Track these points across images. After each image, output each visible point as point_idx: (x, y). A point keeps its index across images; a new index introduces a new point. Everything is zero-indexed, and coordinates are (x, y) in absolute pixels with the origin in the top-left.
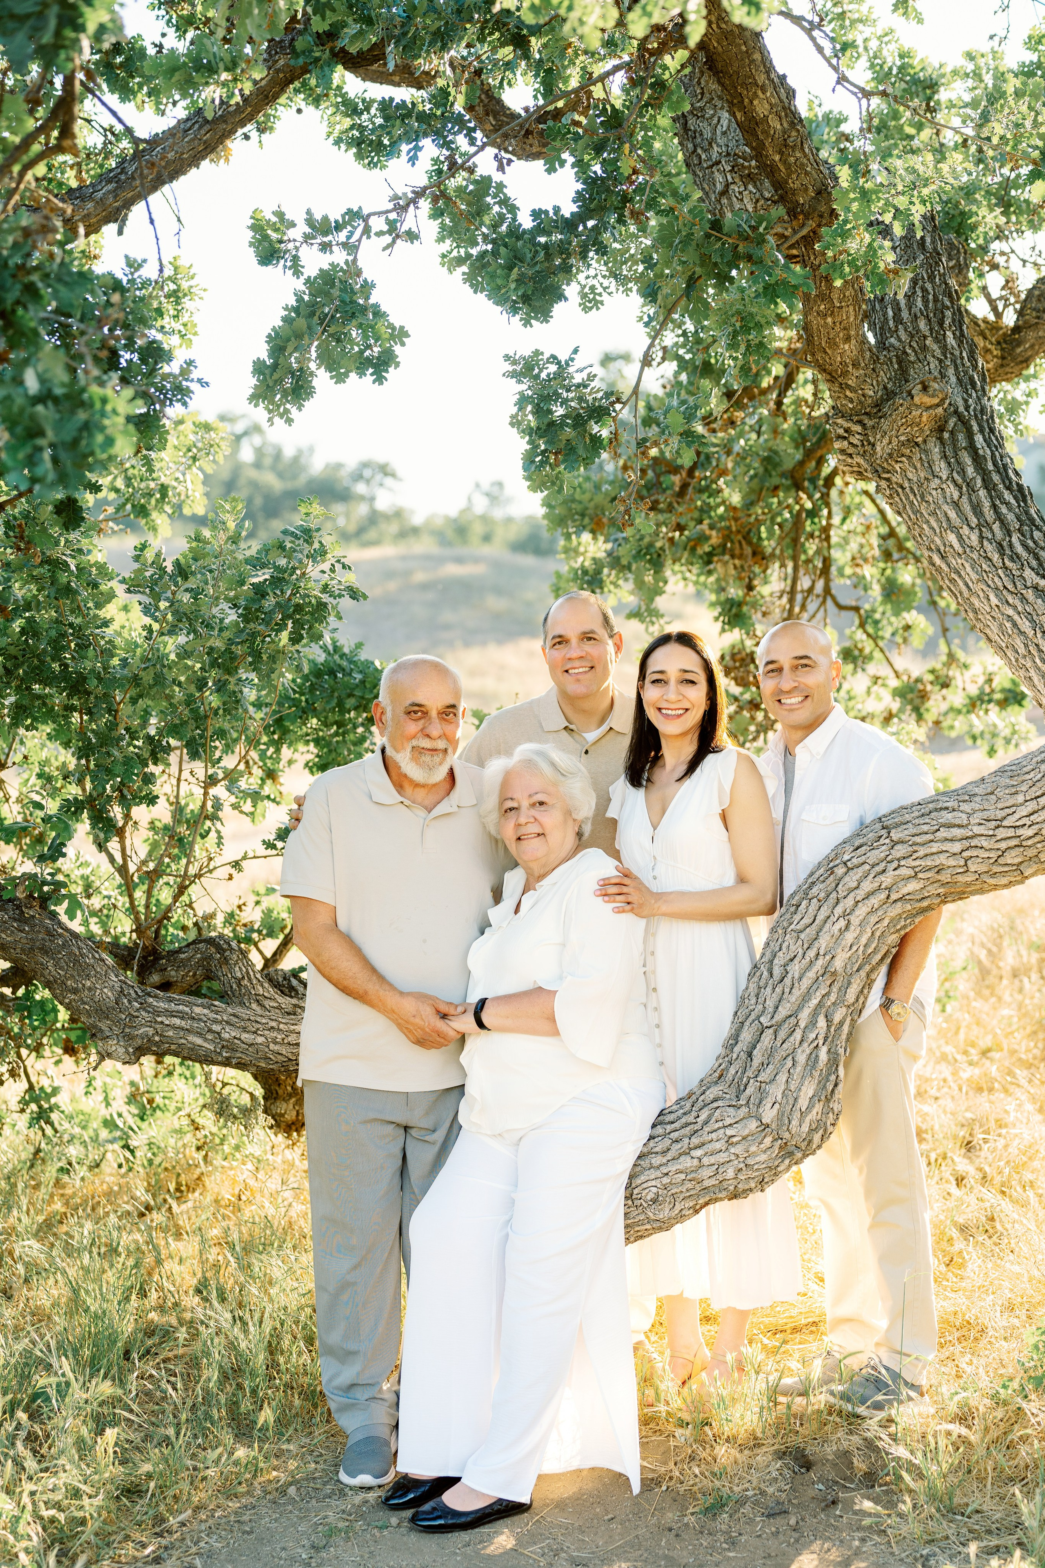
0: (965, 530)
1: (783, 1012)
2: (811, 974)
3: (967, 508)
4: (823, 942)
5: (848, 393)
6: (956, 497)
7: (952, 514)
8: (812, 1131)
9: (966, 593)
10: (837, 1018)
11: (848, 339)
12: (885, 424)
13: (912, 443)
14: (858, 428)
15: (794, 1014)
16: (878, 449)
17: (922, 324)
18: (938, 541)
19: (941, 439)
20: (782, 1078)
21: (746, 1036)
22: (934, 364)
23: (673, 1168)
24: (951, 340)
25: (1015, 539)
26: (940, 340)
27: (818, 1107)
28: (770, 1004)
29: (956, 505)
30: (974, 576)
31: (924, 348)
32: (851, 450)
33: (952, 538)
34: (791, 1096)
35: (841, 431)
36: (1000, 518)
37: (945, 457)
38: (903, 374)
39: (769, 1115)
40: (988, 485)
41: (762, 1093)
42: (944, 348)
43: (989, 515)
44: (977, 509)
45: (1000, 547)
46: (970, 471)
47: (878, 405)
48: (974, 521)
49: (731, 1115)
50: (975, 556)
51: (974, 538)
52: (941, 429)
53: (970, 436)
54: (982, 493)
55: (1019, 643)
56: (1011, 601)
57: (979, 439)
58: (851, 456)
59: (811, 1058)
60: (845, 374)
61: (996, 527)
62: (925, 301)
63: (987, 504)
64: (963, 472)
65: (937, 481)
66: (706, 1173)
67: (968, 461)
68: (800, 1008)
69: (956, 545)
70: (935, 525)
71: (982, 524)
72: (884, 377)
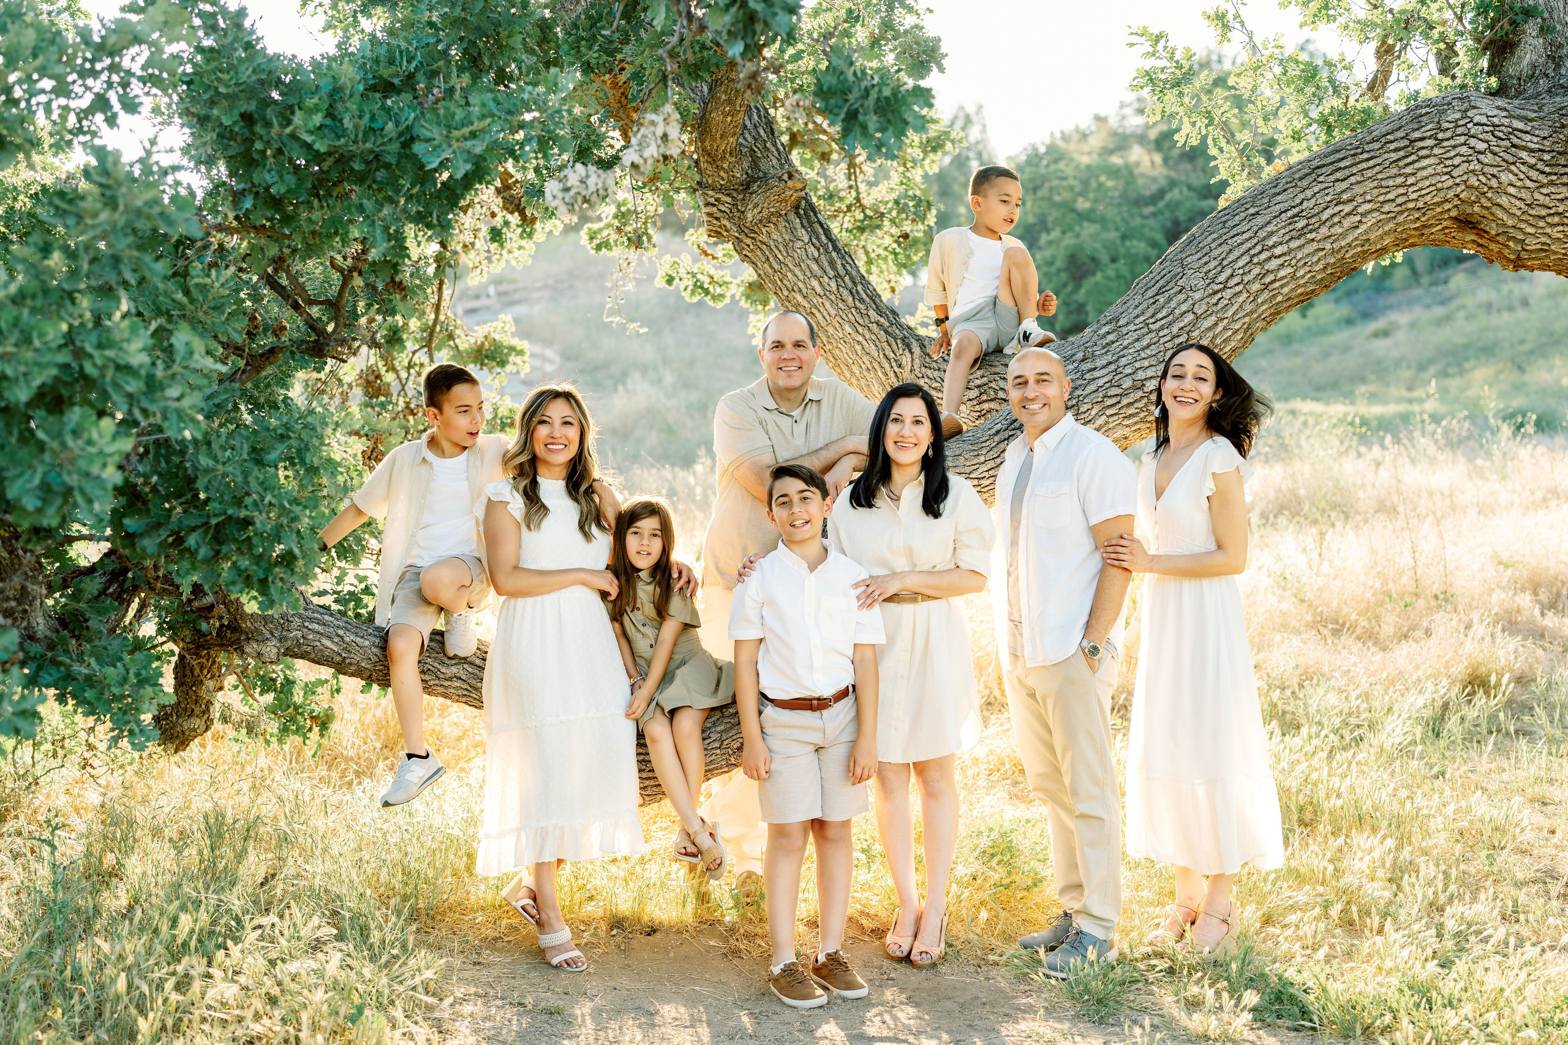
0: (826, 279)
3: (826, 264)
5: (722, 173)
6: (816, 254)
7: (815, 267)
9: (823, 323)
12: (755, 199)
13: (778, 214)
14: (729, 200)
16: (749, 216)
17: (762, 132)
18: (801, 285)
19: (797, 214)
22: (775, 161)
25: (860, 288)
26: (775, 145)
29: (816, 260)
30: (833, 312)
31: (766, 148)
32: (719, 215)
33: (815, 283)
35: (712, 200)
37: (803, 226)
38: (754, 164)
40: (836, 249)
43: (842, 272)
44: (832, 263)
46: (823, 238)
47: (746, 186)
48: (832, 273)
50: (833, 297)
51: (833, 284)
52: (797, 207)
54: (834, 254)
56: (860, 329)
58: (717, 219)
60: (723, 158)
61: (847, 279)
62: (759, 117)
63: (839, 262)
64: (818, 238)
65: (799, 244)
67: (821, 231)
69: (819, 289)
70: (798, 273)
71: (838, 276)
72: (746, 165)
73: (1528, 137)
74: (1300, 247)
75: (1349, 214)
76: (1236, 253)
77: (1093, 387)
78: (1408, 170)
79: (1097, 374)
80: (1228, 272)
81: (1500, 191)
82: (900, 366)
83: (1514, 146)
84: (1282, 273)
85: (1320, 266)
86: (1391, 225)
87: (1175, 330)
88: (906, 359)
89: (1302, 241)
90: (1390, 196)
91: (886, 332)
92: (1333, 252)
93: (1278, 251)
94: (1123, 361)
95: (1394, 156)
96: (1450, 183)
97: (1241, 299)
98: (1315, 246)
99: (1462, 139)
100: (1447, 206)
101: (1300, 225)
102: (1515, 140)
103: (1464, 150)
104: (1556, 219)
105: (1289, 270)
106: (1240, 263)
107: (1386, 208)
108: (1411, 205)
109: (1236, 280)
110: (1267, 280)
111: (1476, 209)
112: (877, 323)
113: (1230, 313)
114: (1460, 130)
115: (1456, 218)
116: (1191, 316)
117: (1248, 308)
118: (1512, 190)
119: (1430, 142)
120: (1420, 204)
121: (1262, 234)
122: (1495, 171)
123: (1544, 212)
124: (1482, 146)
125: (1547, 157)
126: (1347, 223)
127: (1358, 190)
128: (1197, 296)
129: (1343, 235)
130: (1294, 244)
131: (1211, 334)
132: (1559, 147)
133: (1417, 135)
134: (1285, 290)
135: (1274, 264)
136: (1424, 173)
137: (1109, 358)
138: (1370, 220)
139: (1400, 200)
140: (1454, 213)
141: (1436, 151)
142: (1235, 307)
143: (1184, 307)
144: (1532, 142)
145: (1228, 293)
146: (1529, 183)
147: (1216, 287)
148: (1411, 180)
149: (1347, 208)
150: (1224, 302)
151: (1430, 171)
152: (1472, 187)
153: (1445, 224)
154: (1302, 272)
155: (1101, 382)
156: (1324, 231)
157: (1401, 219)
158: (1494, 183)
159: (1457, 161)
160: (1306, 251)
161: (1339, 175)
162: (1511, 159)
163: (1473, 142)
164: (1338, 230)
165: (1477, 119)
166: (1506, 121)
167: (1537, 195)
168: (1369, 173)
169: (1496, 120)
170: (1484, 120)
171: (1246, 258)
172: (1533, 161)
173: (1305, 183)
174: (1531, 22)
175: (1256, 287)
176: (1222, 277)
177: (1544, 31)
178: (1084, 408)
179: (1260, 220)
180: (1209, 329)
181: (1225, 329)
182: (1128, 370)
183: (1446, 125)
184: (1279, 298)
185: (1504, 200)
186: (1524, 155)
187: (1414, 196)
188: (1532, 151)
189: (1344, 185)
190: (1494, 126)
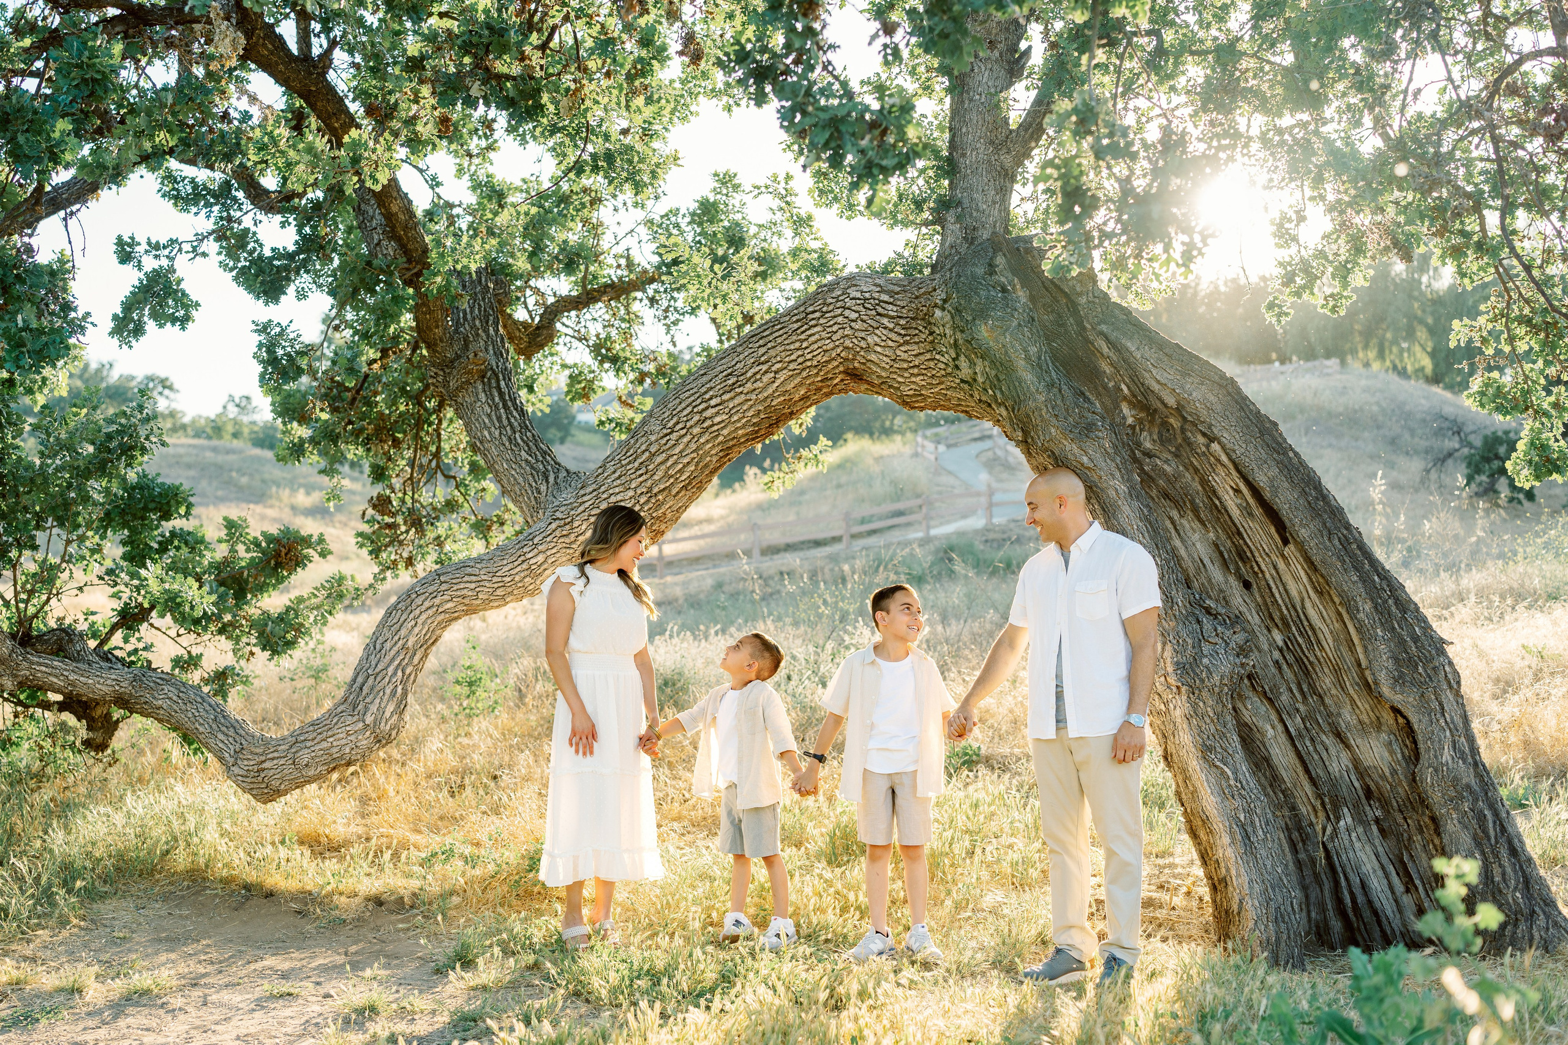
0: (493, 429)
1: (380, 667)
2: (396, 649)
3: (494, 418)
4: (403, 632)
5: (437, 354)
6: (489, 412)
7: (486, 421)
8: (391, 729)
10: (408, 671)
11: (437, 327)
12: (455, 372)
13: (468, 382)
14: (440, 373)
15: (386, 668)
16: (450, 384)
17: (477, 322)
19: (482, 382)
20: (377, 701)
21: (360, 680)
22: (482, 343)
23: (317, 748)
24: (491, 331)
25: (517, 436)
26: (486, 331)
27: (395, 717)
28: (373, 663)
29: (489, 416)
30: (496, 453)
31: (478, 335)
33: (486, 433)
34: (381, 710)
35: (433, 374)
36: (510, 424)
37: (484, 391)
38: (466, 347)
39: (369, 719)
40: (505, 406)
41: (366, 709)
42: (488, 336)
43: (505, 422)
44: (499, 419)
45: (510, 439)
46: (497, 399)
47: (452, 362)
48: (497, 425)
49: (349, 721)
50: (497, 443)
51: (497, 433)
52: (483, 377)
53: (498, 381)
54: (502, 411)
55: (517, 488)
57: (502, 383)
59: (394, 693)
60: (436, 345)
61: (508, 429)
63: (504, 417)
64: (493, 400)
65: (480, 403)
66: (334, 750)
67: (496, 394)
68: (389, 665)
71: (502, 427)
72: (456, 348)
73: (890, 307)
74: (732, 399)
75: (766, 372)
76: (683, 405)
77: (582, 508)
78: (803, 337)
79: (585, 498)
80: (675, 419)
81: (868, 349)
82: (539, 493)
83: (879, 314)
84: (717, 419)
85: (751, 413)
86: (798, 380)
87: (636, 464)
88: (543, 488)
89: (732, 394)
90: (793, 357)
91: (532, 467)
92: (758, 402)
93: (713, 402)
94: (603, 489)
95: (796, 326)
96: (831, 345)
97: (685, 440)
98: (743, 397)
99: (839, 311)
100: (835, 363)
101: (730, 382)
102: (880, 310)
103: (840, 319)
104: (916, 371)
105: (724, 417)
106: (685, 413)
107: (792, 366)
108: (809, 364)
109: (680, 426)
110: (705, 425)
111: (856, 365)
112: (526, 461)
113: (677, 450)
114: (839, 304)
115: (845, 372)
116: (647, 454)
117: (693, 446)
118: (878, 349)
119: (817, 315)
120: (815, 363)
121: (704, 389)
122: (863, 334)
123: (905, 366)
124: (854, 316)
125: (902, 322)
126: (765, 379)
127: (772, 353)
128: (653, 438)
129: (765, 388)
130: (726, 397)
131: (663, 467)
132: (911, 314)
133: (811, 309)
134: (725, 432)
135: (708, 413)
136: (812, 339)
137: (594, 486)
138: (782, 376)
139: (800, 360)
140: (841, 369)
141: (822, 321)
142: (681, 447)
143: (643, 447)
144: (892, 310)
145: (674, 436)
146: (890, 343)
147: (665, 431)
148: (805, 345)
149: (764, 367)
150: (672, 443)
151: (817, 337)
152: (847, 348)
153: (841, 377)
154: (735, 418)
155: (587, 505)
156: (749, 385)
157: (804, 374)
158: (863, 344)
159: (835, 328)
160: (737, 401)
161: (761, 342)
162: (875, 324)
163: (847, 313)
164: (759, 384)
165: (854, 294)
166: (876, 295)
167: (898, 353)
168: (779, 340)
169: (867, 295)
170: (858, 295)
171: (689, 409)
172: (891, 326)
173: (739, 349)
174: (952, 211)
175: (696, 430)
176: (670, 424)
177: (959, 219)
178: (576, 524)
179: (705, 379)
180: (662, 463)
181: (676, 463)
182: (605, 496)
183: (830, 300)
184: (721, 438)
185: (873, 357)
186: (885, 321)
187: (809, 356)
188: (893, 318)
189: (763, 350)
190: (865, 299)
